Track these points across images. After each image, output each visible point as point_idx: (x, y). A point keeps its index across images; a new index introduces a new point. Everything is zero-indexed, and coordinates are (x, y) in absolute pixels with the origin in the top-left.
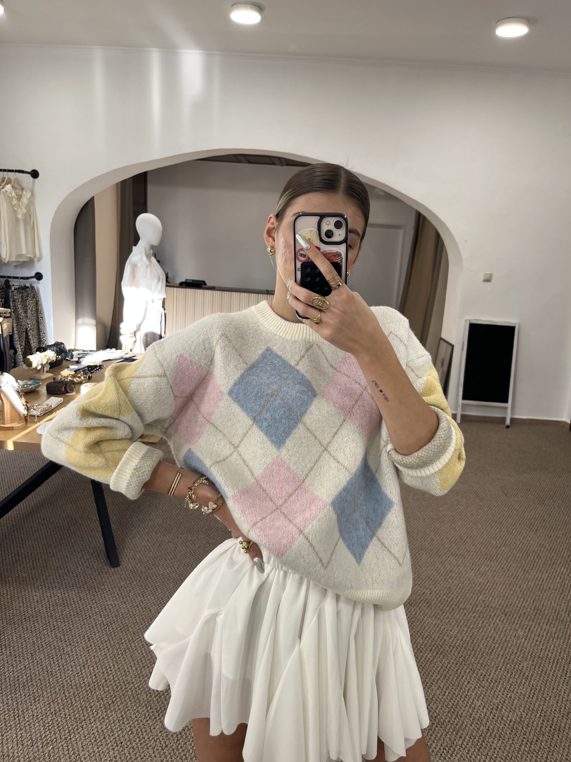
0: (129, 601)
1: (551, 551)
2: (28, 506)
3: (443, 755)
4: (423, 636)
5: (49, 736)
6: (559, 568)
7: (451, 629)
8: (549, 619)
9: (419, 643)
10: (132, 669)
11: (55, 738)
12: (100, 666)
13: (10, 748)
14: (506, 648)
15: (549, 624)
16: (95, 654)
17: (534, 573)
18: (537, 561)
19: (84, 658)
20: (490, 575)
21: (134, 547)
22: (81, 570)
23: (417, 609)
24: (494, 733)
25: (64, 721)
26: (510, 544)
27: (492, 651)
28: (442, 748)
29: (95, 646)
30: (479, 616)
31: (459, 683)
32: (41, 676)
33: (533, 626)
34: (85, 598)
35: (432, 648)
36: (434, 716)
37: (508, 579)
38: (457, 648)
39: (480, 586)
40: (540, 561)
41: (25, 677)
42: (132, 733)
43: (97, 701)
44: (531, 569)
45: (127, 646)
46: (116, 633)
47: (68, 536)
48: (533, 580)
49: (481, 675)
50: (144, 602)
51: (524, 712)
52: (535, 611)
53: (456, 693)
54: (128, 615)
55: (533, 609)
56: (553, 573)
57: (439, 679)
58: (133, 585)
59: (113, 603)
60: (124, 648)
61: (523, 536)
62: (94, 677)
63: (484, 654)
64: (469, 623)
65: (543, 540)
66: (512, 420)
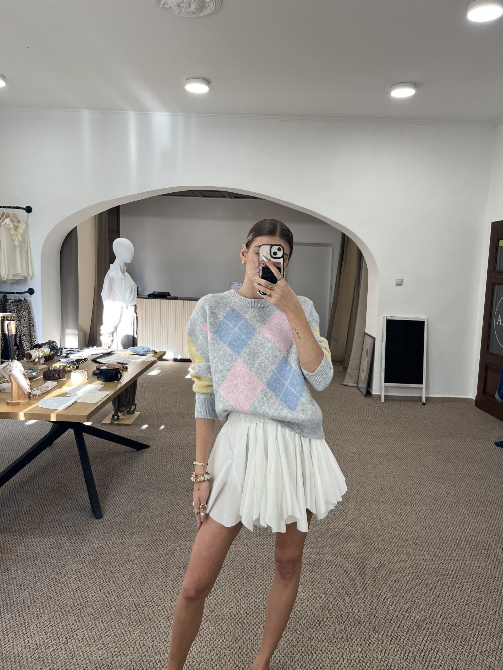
0: (111, 543)
1: (455, 497)
2: (25, 476)
3: (363, 644)
4: (349, 562)
5: (50, 641)
6: (461, 510)
7: (371, 556)
8: (451, 547)
9: (345, 566)
10: (115, 592)
11: (55, 643)
12: (89, 591)
13: (19, 651)
14: (415, 568)
15: (451, 550)
16: (85, 582)
17: (441, 514)
19: (76, 585)
20: (405, 517)
21: (114, 504)
22: (72, 522)
23: (345, 542)
24: (404, 629)
25: (62, 630)
27: (404, 570)
28: (362, 640)
29: (85, 577)
30: (395, 546)
31: (377, 594)
32: (42, 600)
33: (438, 552)
34: (76, 542)
36: (356, 618)
38: (376, 569)
40: (446, 504)
41: (29, 601)
42: (116, 637)
43: (88, 615)
44: (439, 511)
45: (110, 576)
46: (101, 567)
47: (59, 497)
48: (439, 518)
49: (395, 588)
50: (123, 544)
51: (428, 613)
52: (440, 541)
53: (374, 602)
54: (111, 553)
55: (438, 540)
56: (456, 513)
57: (361, 592)
58: (114, 532)
59: (98, 545)
60: (108, 578)
61: (433, 486)
62: (85, 599)
63: (398, 573)
64: (387, 551)
65: (449, 489)
66: (427, 398)
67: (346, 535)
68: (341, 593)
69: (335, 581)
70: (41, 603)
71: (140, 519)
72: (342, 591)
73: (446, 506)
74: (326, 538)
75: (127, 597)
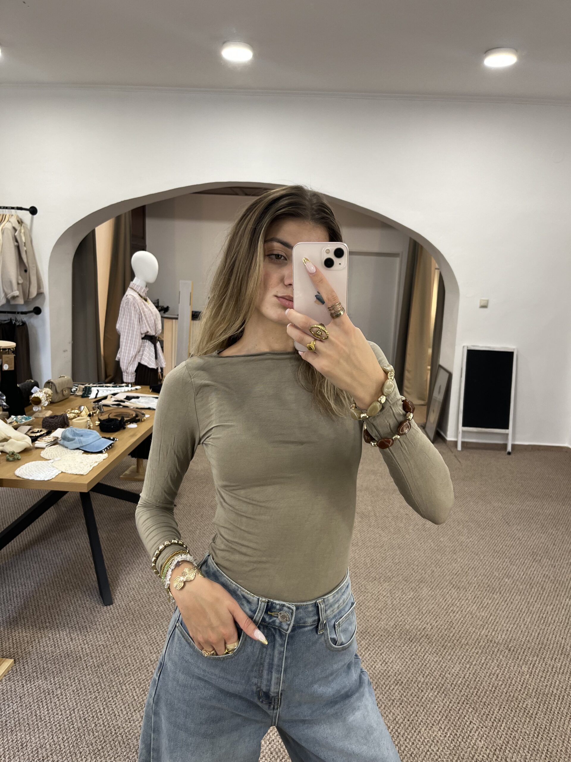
0: (121, 641)
1: (555, 582)
2: (21, 543)
4: (424, 675)
6: (564, 601)
7: (452, 666)
8: (553, 654)
9: (419, 682)
10: (122, 713)
12: (89, 710)
14: (510, 685)
15: (554, 659)
16: (85, 697)
17: (539, 606)
18: (541, 592)
19: (74, 701)
20: (493, 609)
21: (128, 584)
22: (74, 609)
23: (418, 645)
26: (514, 575)
27: (496, 688)
29: (85, 689)
30: (482, 652)
31: (461, 723)
32: (30, 721)
33: (537, 662)
34: (77, 638)
35: (433, 687)
36: (435, 759)
37: (511, 612)
38: (459, 686)
39: (483, 620)
40: (544, 593)
41: (13, 722)
43: (86, 746)
44: (536, 602)
45: (118, 689)
46: (107, 675)
47: (61, 573)
48: (537, 612)
49: (484, 714)
50: (136, 642)
52: (540, 646)
53: (458, 735)
54: (120, 656)
55: (537, 643)
57: (440, 720)
58: (125, 624)
59: (104, 644)
60: (115, 691)
61: (526, 566)
62: (83, 722)
63: (488, 692)
64: (472, 659)
65: (547, 571)
66: (513, 446)
67: (420, 635)
68: (415, 721)
69: (406, 704)
70: (27, 726)
71: (159, 607)
72: (416, 718)
73: (544, 594)
74: (394, 638)
75: (138, 720)
